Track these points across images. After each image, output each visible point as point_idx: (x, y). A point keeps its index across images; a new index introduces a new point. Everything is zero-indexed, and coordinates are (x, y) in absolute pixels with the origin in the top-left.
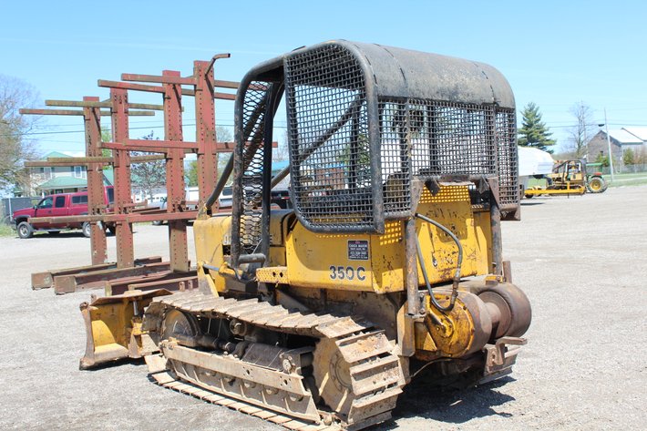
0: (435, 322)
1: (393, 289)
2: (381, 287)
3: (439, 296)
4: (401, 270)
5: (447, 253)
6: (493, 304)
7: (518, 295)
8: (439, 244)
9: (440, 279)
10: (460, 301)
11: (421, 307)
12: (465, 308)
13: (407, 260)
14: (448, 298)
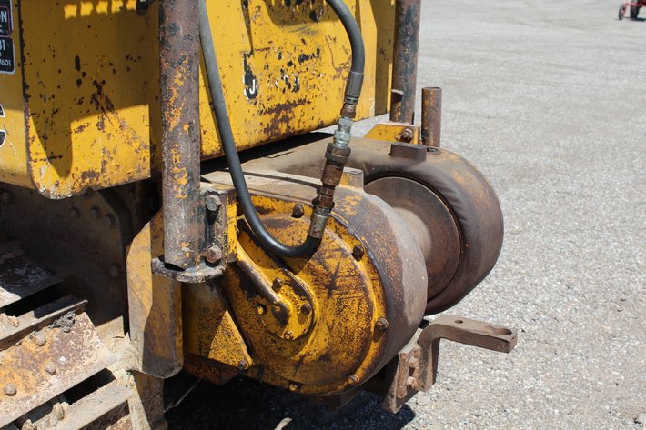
0: (252, 287)
1: (114, 176)
2: (64, 171)
3: (268, 204)
4: (143, 111)
5: (285, 59)
6: (411, 216)
7: (476, 188)
8: (266, 29)
9: (264, 137)
10: (341, 229)
11: (209, 238)
12: (358, 254)
13: (163, 79)
14: (297, 214)
